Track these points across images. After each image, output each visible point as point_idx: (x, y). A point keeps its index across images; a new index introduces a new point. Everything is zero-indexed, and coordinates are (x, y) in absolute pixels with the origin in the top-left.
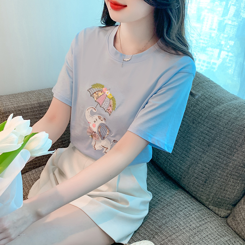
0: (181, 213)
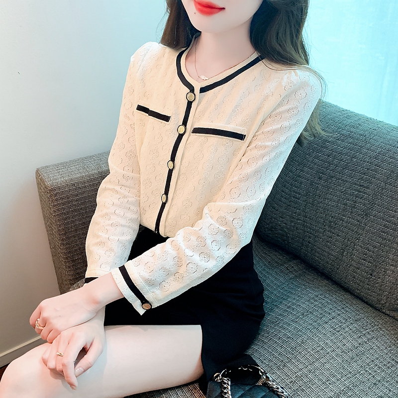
0: (326, 326)
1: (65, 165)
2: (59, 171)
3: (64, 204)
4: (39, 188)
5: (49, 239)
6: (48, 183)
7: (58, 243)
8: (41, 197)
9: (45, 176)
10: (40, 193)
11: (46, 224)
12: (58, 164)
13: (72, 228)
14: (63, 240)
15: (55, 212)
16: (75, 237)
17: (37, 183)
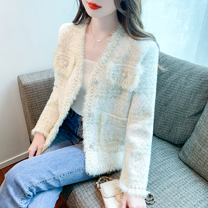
1: (31, 74)
2: (29, 77)
3: (31, 93)
4: (19, 85)
5: (23, 109)
6: (23, 83)
7: (28, 111)
8: (20, 89)
9: (22, 79)
10: (19, 87)
11: (22, 102)
12: (28, 74)
13: (34, 104)
14: (30, 110)
15: (26, 96)
16: (36, 109)
17: (18, 83)
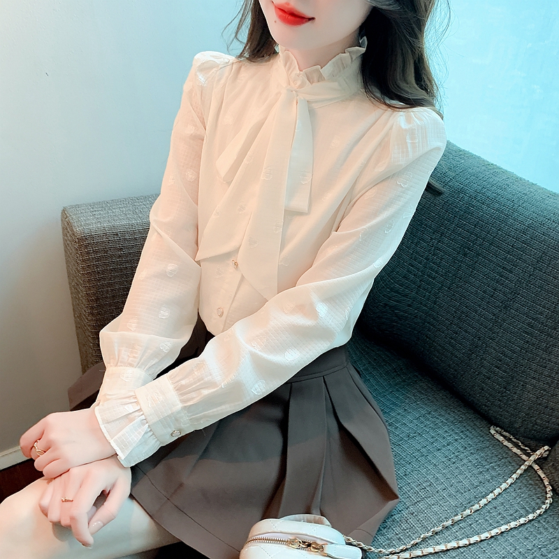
2: (94, 213)
7: (85, 312)
8: (66, 246)
9: (73, 219)
12: (94, 204)
13: (107, 292)
15: (84, 269)
17: (63, 228)
